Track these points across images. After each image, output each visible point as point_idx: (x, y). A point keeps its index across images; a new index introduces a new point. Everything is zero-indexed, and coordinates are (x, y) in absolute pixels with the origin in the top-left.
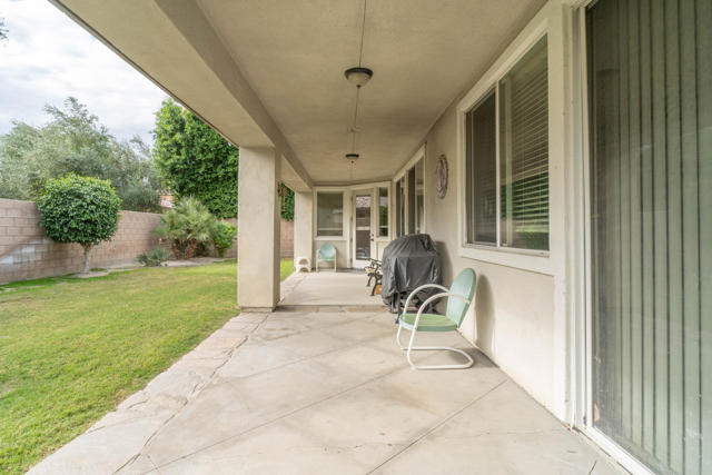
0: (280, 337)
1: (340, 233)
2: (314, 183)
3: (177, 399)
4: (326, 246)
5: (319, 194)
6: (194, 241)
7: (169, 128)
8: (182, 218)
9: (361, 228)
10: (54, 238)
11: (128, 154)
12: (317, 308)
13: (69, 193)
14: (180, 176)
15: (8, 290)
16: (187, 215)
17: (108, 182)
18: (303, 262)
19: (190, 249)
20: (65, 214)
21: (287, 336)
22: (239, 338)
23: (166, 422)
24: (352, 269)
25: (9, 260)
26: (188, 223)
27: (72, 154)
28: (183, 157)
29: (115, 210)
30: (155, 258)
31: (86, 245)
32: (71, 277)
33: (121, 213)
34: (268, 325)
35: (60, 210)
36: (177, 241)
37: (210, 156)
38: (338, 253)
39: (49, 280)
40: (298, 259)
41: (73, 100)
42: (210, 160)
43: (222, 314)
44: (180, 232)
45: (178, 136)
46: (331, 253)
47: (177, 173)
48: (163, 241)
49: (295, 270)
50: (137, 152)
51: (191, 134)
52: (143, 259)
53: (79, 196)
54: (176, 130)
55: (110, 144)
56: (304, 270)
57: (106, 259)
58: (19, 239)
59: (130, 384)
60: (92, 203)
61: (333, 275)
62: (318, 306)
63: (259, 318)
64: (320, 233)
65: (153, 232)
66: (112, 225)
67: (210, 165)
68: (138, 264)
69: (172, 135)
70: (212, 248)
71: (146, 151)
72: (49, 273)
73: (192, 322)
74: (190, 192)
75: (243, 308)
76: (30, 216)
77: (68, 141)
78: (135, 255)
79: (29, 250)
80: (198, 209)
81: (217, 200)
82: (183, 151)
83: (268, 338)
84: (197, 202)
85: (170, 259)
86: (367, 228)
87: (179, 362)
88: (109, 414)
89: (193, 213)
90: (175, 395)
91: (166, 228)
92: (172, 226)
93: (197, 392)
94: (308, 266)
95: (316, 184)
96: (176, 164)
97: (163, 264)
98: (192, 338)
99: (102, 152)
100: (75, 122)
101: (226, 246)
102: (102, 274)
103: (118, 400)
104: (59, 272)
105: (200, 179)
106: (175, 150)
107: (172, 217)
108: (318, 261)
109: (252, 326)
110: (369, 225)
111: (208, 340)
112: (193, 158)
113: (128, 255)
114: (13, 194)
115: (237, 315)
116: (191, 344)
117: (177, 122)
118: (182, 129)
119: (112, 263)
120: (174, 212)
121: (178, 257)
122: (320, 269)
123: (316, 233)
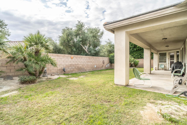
1: (166, 62)
4: (161, 65)
5: (160, 53)
9: (171, 61)
10: (110, 63)
24: (169, 70)
37: (133, 46)
38: (165, 66)
40: (154, 67)
42: (133, 47)
46: (163, 66)
49: (153, 70)
61: (163, 71)
64: (160, 62)
67: (133, 48)
70: (133, 65)
76: (108, 60)
79: (108, 65)
81: (134, 55)
86: (173, 61)
94: (157, 69)
95: (159, 51)
101: (137, 65)
108: (159, 68)
110: (174, 60)
122: (160, 70)
123: (159, 62)
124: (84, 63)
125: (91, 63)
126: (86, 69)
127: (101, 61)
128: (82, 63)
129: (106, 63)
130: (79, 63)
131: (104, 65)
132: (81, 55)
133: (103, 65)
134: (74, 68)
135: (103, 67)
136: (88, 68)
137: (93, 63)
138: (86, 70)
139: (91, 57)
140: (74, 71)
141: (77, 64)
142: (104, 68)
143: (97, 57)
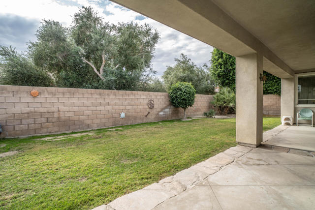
0: (254, 165)
2: (294, 72)
3: (183, 186)
5: (299, 79)
6: (227, 107)
7: (216, 57)
8: (222, 96)
10: (174, 106)
11: (202, 71)
12: (288, 150)
13: (178, 89)
14: (222, 78)
15: (161, 123)
16: (224, 95)
17: (190, 84)
18: (287, 119)
19: (226, 110)
20: (176, 97)
21: (259, 165)
22: (229, 159)
23: (171, 197)
25: (161, 113)
26: (224, 98)
27: (182, 75)
28: (223, 69)
29: (193, 95)
30: (210, 114)
31: (185, 108)
32: (179, 120)
33: (196, 95)
34: (250, 155)
35: (175, 95)
36: (220, 107)
39: (172, 121)
40: (283, 118)
41: (182, 54)
43: (227, 144)
44: (221, 103)
45: (220, 60)
46: (310, 115)
47: (221, 77)
48: (214, 107)
49: (281, 123)
50: (205, 70)
51: (226, 58)
52: (205, 114)
53: (181, 90)
54: (219, 58)
55: (195, 68)
56: (288, 124)
57: (192, 114)
58: (164, 106)
59: (170, 171)
60: (185, 92)
61: (311, 128)
62: (290, 149)
63: (246, 149)
64: (300, 102)
65: (210, 103)
66: (192, 101)
68: (204, 116)
69: (218, 60)
71: (208, 69)
72: (174, 118)
73: (210, 146)
74: (226, 84)
75: (239, 143)
76: (167, 98)
77: (181, 70)
78: (203, 112)
79: (167, 110)
80: (229, 92)
82: (223, 67)
83: (246, 164)
84: (229, 89)
85: (217, 114)
87: (195, 166)
88: (155, 183)
89: (227, 94)
90: (183, 183)
91: (215, 101)
92: (218, 100)
93: (193, 186)
94: (291, 122)
95: (297, 72)
96: (219, 73)
97: (213, 117)
98: (207, 154)
99: (192, 72)
100: (183, 62)
102: (190, 120)
103: (161, 178)
104: (177, 118)
105: (231, 78)
106: (219, 66)
107: (217, 96)
108: (298, 119)
109: (240, 154)
111: (213, 157)
112: (227, 68)
113: (200, 113)
114: (163, 91)
115: (235, 146)
116: (204, 158)
117: (219, 54)
118: (222, 57)
119: (195, 115)
120: (218, 94)
121: (221, 114)
122: (300, 124)
123: (297, 102)
124: (84, 108)
125: (109, 108)
126: (89, 122)
127: (142, 101)
128: (76, 109)
129: (161, 107)
130: (62, 109)
131: (154, 112)
132: (83, 87)
133: (148, 110)
134: (44, 120)
135: (149, 116)
136: (98, 121)
137: (116, 107)
138: (88, 126)
139: (107, 91)
140: (45, 130)
141: (55, 109)
142: (152, 118)
143: (128, 92)
